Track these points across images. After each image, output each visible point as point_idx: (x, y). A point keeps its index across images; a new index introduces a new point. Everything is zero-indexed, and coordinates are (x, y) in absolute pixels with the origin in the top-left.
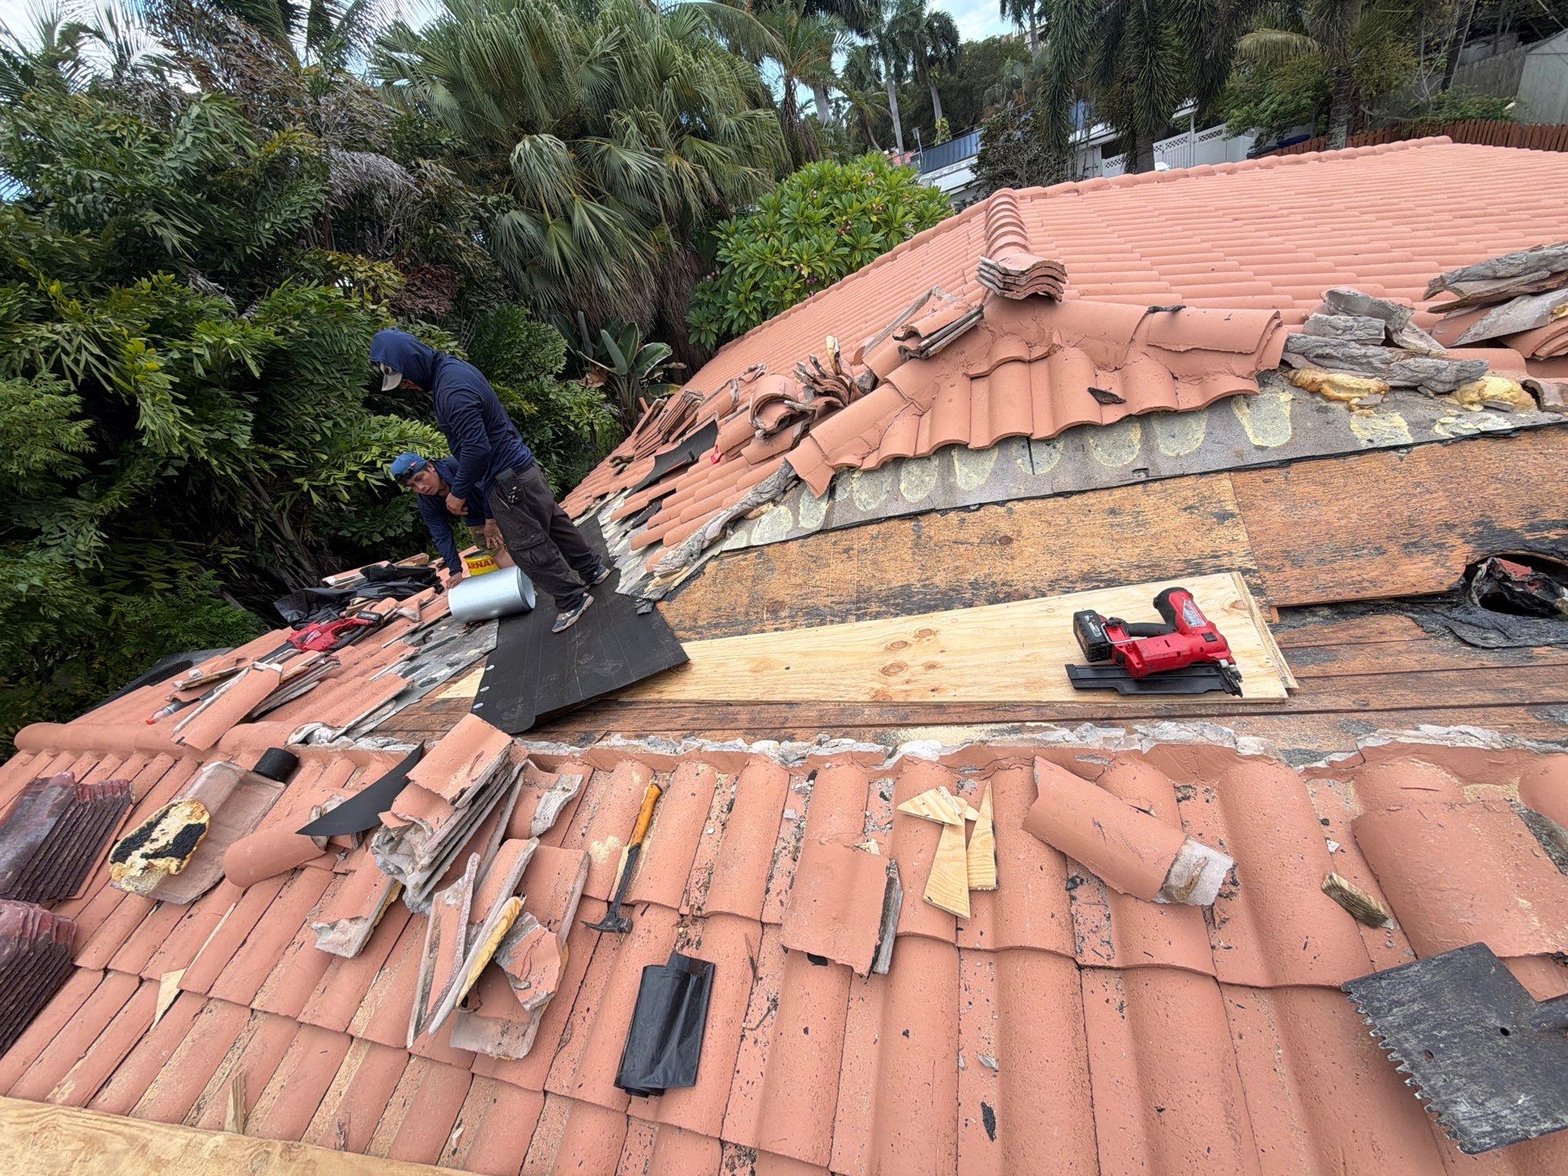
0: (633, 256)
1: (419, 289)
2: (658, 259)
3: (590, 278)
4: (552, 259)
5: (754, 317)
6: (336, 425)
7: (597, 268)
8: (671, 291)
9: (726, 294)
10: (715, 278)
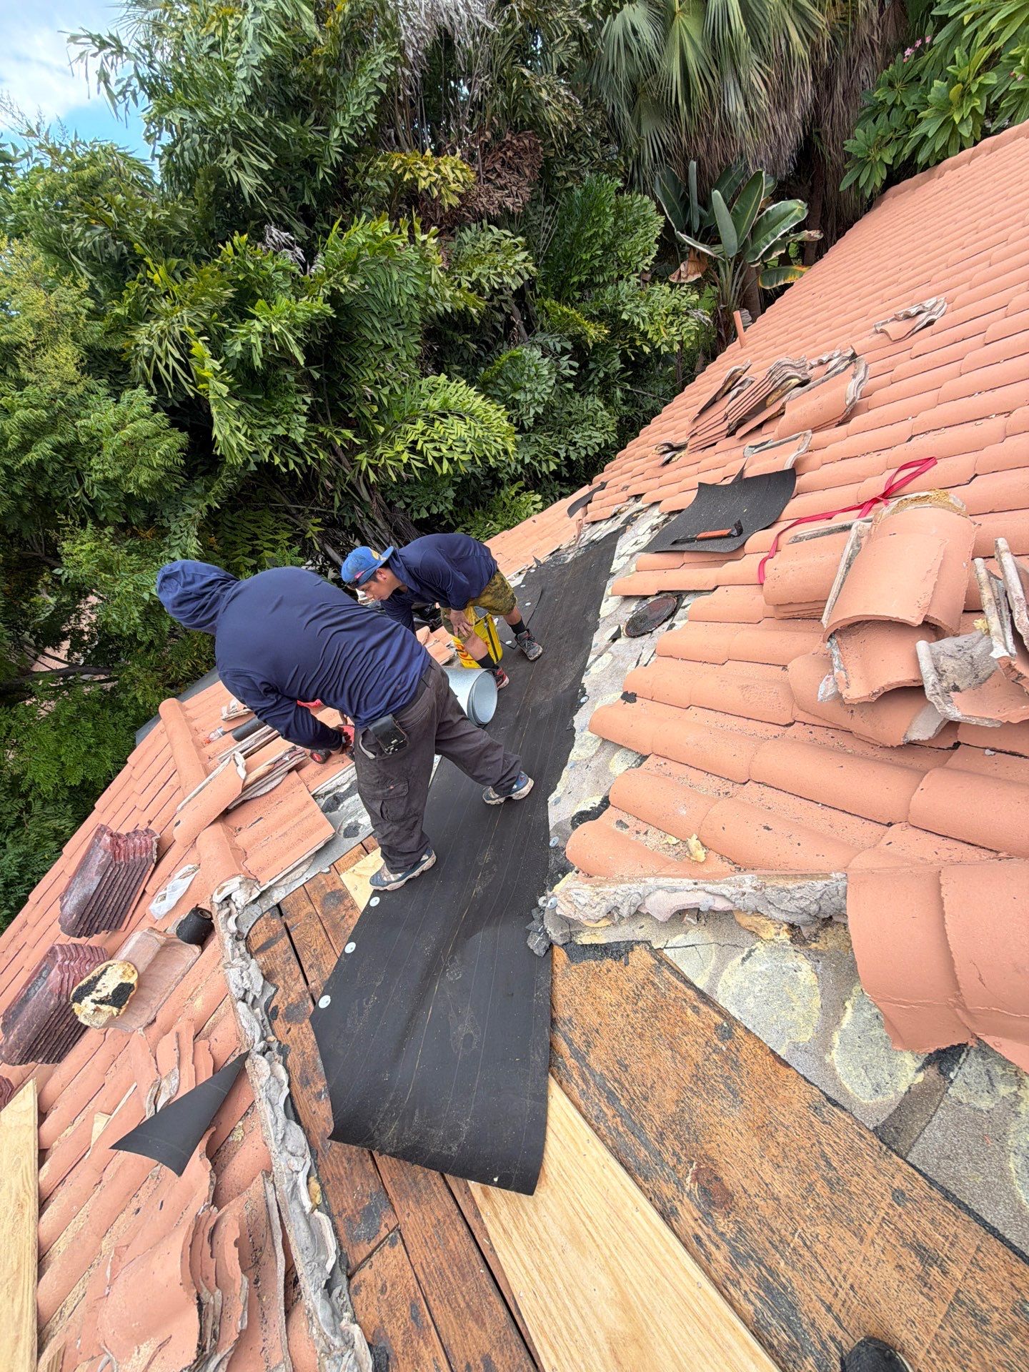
0: (788, 40)
1: (499, 176)
2: (827, 36)
3: (715, 100)
4: (669, 80)
5: (965, 131)
6: (392, 391)
7: (730, 80)
8: (839, 88)
9: (928, 84)
10: (919, 54)
